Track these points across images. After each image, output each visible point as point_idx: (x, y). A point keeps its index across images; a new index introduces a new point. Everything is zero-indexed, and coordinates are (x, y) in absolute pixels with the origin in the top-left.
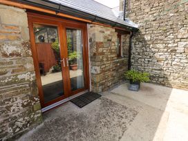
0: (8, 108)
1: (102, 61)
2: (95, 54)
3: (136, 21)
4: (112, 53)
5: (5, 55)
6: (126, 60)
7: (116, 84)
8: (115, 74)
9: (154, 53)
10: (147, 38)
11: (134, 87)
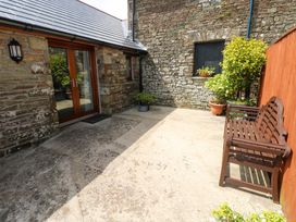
0: (35, 115)
1: (111, 83)
2: (103, 76)
3: (144, 43)
4: (121, 75)
5: (33, 72)
6: (137, 83)
7: (127, 108)
8: (125, 97)
9: (162, 76)
10: (156, 61)
11: (144, 108)
